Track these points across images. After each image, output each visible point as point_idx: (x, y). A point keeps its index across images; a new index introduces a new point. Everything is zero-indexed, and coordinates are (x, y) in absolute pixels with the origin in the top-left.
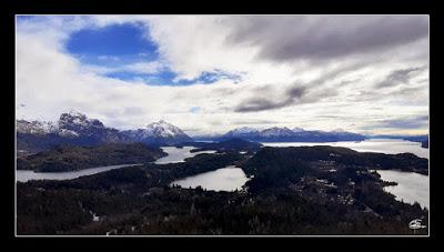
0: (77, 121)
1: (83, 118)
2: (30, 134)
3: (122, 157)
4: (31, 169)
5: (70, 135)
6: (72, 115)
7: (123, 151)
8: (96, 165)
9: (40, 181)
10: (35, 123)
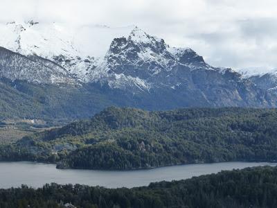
0: (146, 55)
1: (159, 47)
2: (49, 85)
3: (247, 142)
4: (50, 160)
5: (130, 88)
6: (136, 40)
7: (252, 128)
8: (188, 158)
9: (68, 187)
10: (59, 59)
